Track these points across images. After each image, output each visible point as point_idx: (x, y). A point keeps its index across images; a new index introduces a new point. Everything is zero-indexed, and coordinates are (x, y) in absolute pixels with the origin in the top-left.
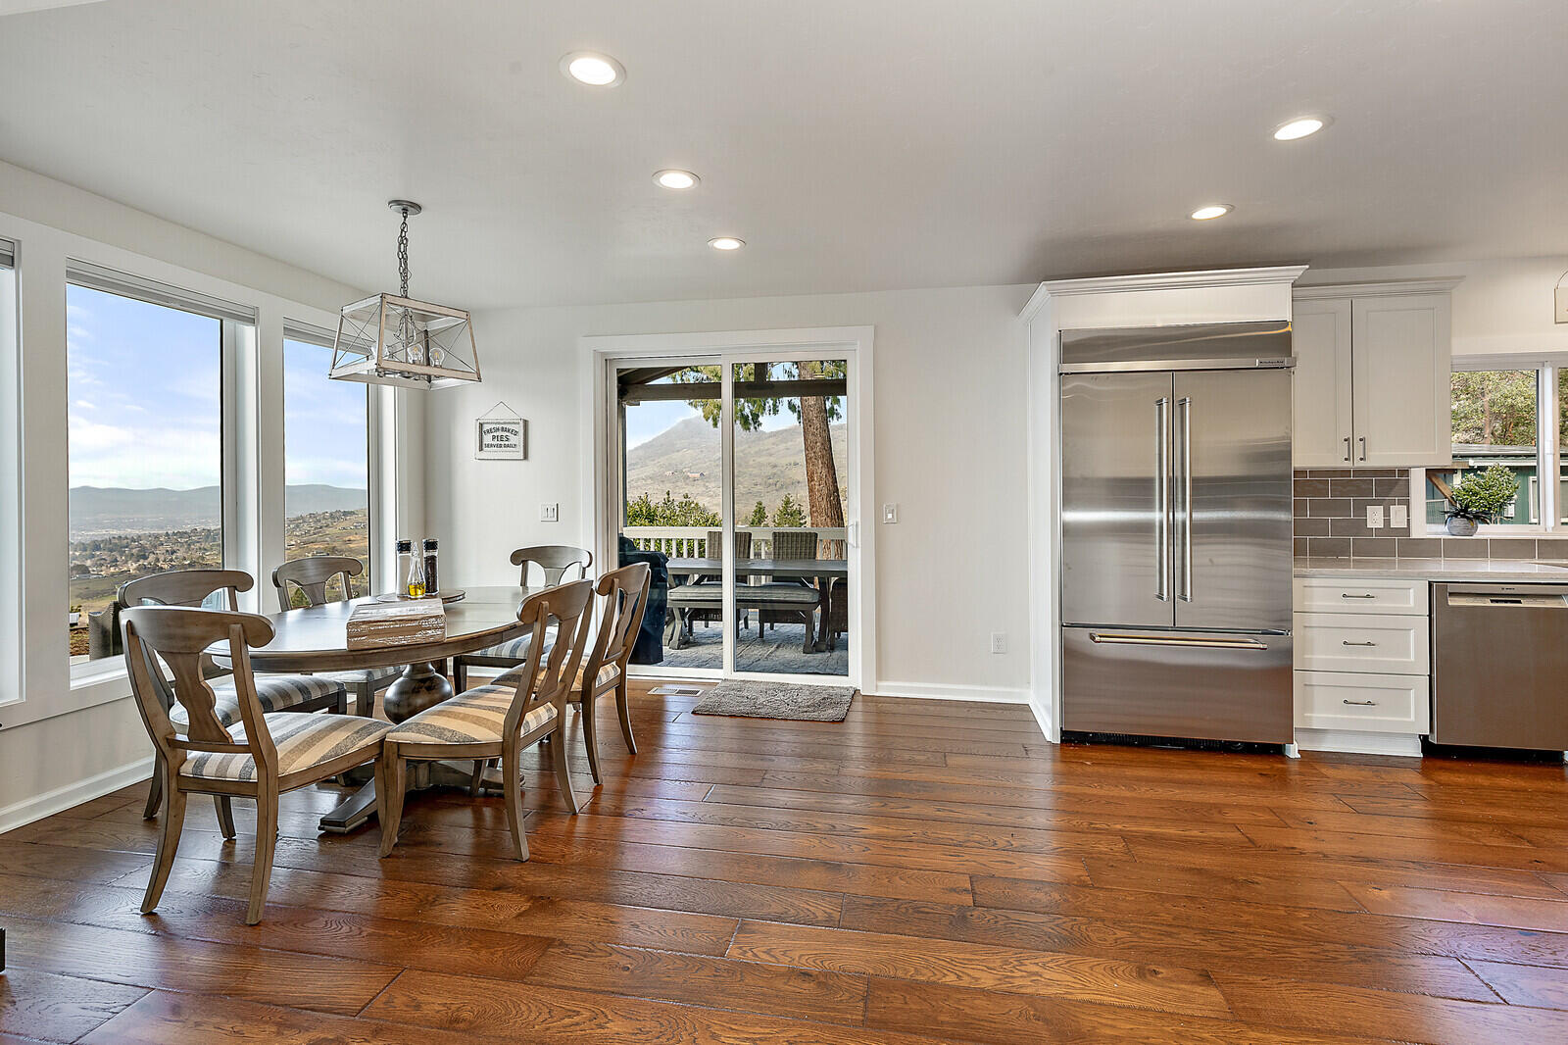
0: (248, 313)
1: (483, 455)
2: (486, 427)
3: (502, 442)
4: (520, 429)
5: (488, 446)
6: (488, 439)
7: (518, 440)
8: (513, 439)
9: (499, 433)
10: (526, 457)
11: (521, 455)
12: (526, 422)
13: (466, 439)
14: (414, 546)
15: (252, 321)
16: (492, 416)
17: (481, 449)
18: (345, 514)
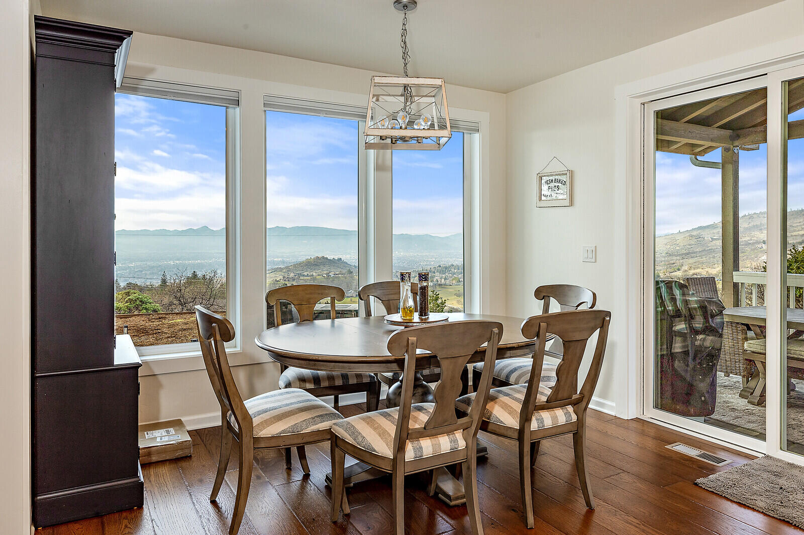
1: (542, 204)
2: (544, 180)
4: (567, 178)
6: (545, 189)
8: (563, 188)
9: (553, 184)
10: (571, 204)
11: (567, 203)
16: (548, 170)
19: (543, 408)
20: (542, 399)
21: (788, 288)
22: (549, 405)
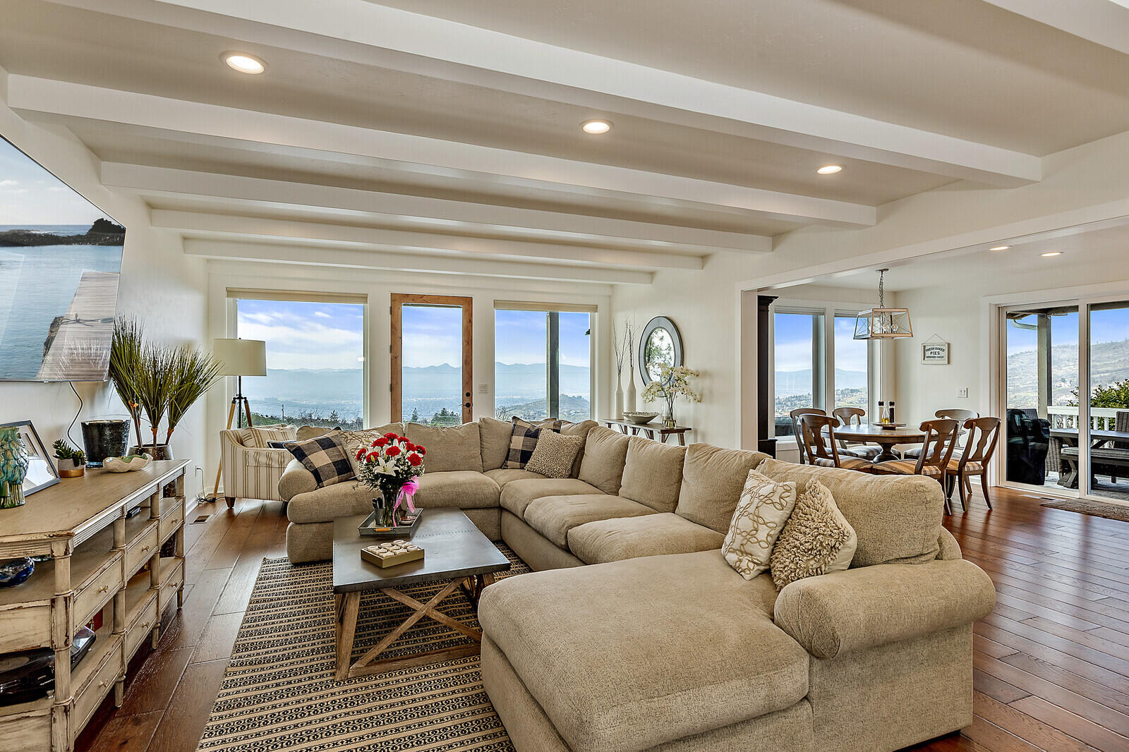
0: (822, 311)
1: (925, 362)
2: (927, 347)
3: (936, 355)
4: (946, 348)
5: (928, 357)
6: (928, 354)
7: (945, 354)
8: (942, 353)
9: (934, 351)
10: (949, 363)
11: (946, 363)
12: (949, 344)
13: (916, 354)
14: (885, 404)
15: (823, 314)
16: (930, 342)
17: (924, 359)
18: (852, 391)
19: (970, 460)
20: (970, 457)
21: (1092, 418)
22: (973, 459)
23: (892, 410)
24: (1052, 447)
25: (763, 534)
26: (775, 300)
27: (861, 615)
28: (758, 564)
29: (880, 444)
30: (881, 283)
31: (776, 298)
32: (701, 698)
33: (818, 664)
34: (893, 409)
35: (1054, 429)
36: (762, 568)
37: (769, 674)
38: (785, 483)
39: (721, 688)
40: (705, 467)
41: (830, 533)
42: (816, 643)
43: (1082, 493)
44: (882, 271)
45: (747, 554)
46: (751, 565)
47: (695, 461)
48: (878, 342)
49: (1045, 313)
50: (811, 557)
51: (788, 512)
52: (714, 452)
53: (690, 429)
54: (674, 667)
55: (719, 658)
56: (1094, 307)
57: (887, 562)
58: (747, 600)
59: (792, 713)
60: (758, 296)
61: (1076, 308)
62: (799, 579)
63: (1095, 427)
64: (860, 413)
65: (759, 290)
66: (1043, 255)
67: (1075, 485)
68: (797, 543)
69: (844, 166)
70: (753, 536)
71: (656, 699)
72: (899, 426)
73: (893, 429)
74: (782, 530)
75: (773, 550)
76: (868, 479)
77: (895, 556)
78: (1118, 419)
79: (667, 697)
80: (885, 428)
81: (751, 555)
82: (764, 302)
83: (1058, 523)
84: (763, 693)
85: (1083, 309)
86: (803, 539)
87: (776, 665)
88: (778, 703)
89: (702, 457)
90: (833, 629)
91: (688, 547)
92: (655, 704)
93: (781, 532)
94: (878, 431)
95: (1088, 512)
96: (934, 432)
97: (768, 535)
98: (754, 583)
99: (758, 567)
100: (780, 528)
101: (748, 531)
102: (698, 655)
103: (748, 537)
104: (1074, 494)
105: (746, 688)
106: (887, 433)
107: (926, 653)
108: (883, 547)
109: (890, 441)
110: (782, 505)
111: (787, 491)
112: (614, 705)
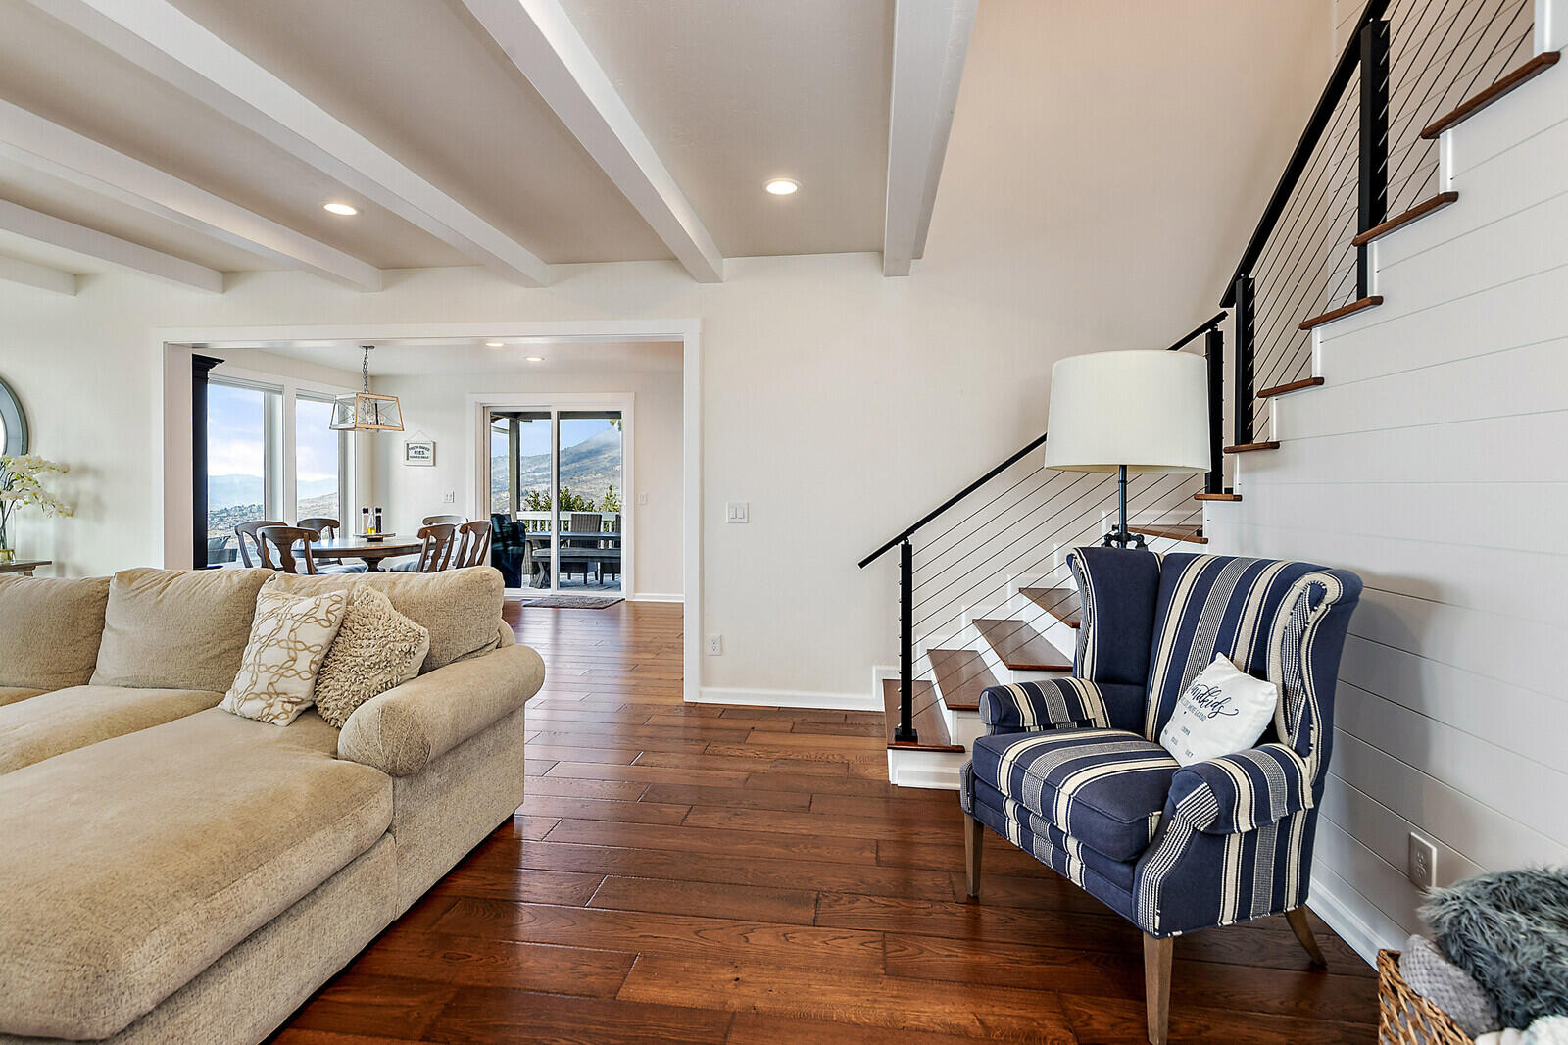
0: (278, 389)
1: (408, 462)
2: (410, 446)
3: (421, 455)
4: (430, 447)
5: (411, 457)
6: (411, 453)
7: (430, 454)
8: (427, 453)
9: (419, 450)
10: (434, 464)
12: (435, 443)
13: (399, 452)
14: (370, 511)
15: (281, 393)
16: (413, 440)
17: (407, 459)
21: (559, 521)
23: (379, 518)
24: (527, 548)
25: (304, 662)
26: (218, 365)
27: (447, 713)
28: (296, 703)
29: (364, 559)
30: (365, 363)
31: (222, 361)
32: (279, 869)
33: (401, 783)
34: (380, 516)
35: (530, 532)
36: (303, 706)
37: (354, 812)
38: (332, 594)
39: (302, 848)
40: (161, 600)
41: (402, 638)
42: (402, 760)
43: (553, 591)
44: (367, 348)
45: (278, 694)
46: (288, 707)
47: (136, 596)
48: (351, 434)
49: (515, 417)
50: (379, 671)
51: (336, 629)
52: (173, 578)
53: (50, 562)
54: (234, 846)
55: (292, 815)
56: (563, 415)
57: (454, 661)
58: (296, 747)
59: (376, 851)
60: (195, 357)
61: (547, 415)
62: (363, 701)
63: (562, 530)
64: (333, 524)
65: (195, 346)
66: (529, 359)
67: (546, 584)
68: (359, 659)
69: (360, 211)
70: (290, 668)
71: (218, 894)
72: (387, 536)
73: (380, 540)
74: (328, 654)
75: (317, 681)
76: (427, 578)
77: (464, 651)
78: (573, 520)
79: (233, 885)
80: (371, 540)
81: (285, 694)
82: (202, 366)
83: (531, 619)
84: (351, 836)
85: (554, 416)
86: (366, 653)
87: (361, 799)
88: (367, 843)
89: (151, 587)
90: (423, 737)
91: (149, 720)
92: (219, 901)
93: (327, 656)
94: (364, 544)
95: (556, 606)
96: (433, 540)
97: (311, 661)
98: (295, 728)
99: (297, 707)
100: (326, 651)
101: (281, 664)
102: (263, 821)
103: (282, 670)
104: (545, 593)
105: (332, 836)
106: (374, 546)
107: (491, 743)
108: (450, 646)
109: (379, 554)
110: (329, 621)
111: (337, 602)
112: (152, 928)
